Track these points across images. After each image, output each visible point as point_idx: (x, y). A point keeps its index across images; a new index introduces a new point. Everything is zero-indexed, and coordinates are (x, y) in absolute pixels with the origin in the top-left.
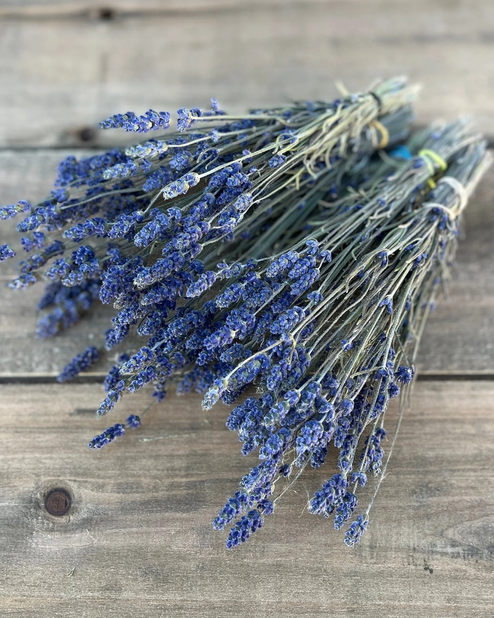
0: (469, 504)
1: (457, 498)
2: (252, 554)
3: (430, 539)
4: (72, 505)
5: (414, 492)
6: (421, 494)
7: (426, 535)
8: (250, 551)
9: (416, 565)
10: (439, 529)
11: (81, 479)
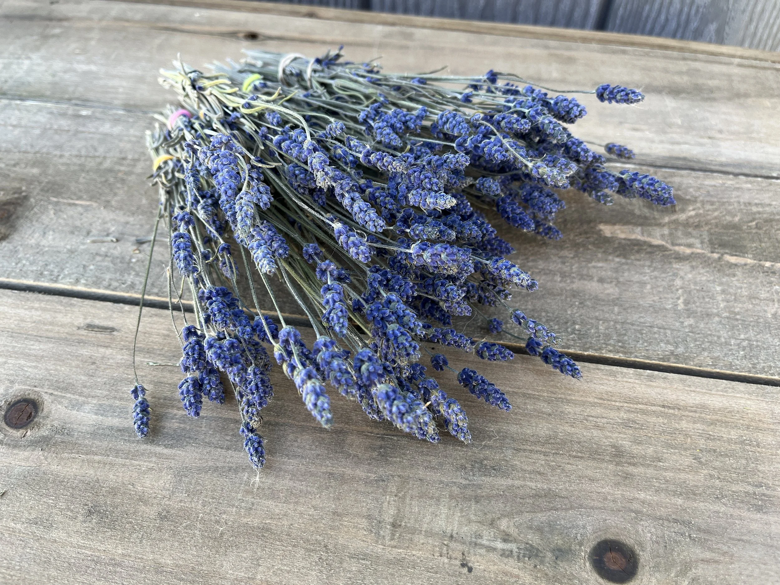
0: (534, 492)
1: (517, 483)
2: (234, 509)
3: (474, 527)
4: (36, 420)
5: (463, 467)
6: (472, 470)
7: (470, 521)
8: (233, 506)
9: (451, 558)
10: (489, 516)
11: (60, 394)
